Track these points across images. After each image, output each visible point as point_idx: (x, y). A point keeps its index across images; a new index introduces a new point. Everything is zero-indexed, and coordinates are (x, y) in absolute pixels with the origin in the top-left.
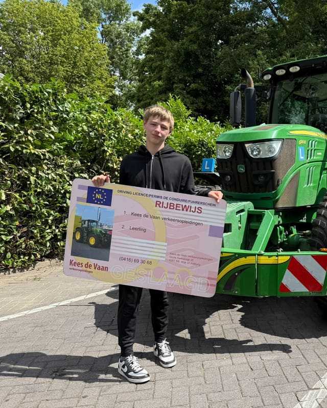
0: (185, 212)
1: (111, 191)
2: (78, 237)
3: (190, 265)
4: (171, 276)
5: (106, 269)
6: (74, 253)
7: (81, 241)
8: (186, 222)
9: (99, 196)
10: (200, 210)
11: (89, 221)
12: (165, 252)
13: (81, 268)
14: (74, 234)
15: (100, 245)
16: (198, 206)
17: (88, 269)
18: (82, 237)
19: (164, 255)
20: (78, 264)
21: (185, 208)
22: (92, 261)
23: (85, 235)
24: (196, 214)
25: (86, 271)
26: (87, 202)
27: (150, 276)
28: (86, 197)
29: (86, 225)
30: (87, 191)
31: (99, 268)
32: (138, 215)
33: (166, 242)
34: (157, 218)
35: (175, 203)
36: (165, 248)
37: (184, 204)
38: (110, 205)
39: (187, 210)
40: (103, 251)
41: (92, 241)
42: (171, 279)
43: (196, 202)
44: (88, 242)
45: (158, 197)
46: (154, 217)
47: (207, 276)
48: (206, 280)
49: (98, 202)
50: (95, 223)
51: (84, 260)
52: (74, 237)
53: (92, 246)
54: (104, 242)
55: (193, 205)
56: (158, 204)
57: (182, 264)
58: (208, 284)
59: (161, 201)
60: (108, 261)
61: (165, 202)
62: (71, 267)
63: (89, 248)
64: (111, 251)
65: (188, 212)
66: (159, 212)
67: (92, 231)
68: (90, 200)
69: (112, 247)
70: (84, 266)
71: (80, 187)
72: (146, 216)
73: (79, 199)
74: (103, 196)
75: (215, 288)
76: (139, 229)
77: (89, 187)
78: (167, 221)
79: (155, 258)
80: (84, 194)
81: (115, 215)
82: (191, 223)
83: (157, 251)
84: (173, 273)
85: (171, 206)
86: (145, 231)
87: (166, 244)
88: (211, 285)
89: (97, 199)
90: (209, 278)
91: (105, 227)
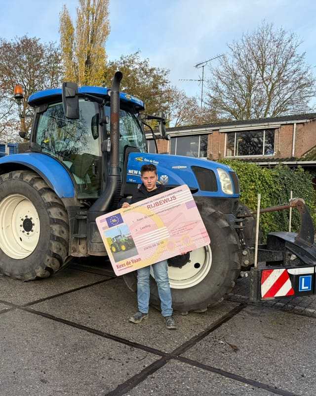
0: (166, 203)
1: (120, 214)
2: (114, 250)
3: (187, 231)
4: (179, 243)
5: (139, 260)
6: (116, 261)
7: (117, 251)
8: (170, 208)
9: (114, 221)
10: (175, 198)
11: (116, 237)
12: (167, 232)
13: (125, 267)
14: (111, 249)
15: (129, 248)
16: (172, 196)
17: (129, 265)
18: (116, 248)
19: (168, 234)
20: (122, 265)
21: (165, 201)
22: (129, 260)
23: (117, 246)
24: (173, 201)
25: (129, 267)
26: (109, 227)
27: (167, 250)
28: (107, 225)
29: (115, 241)
30: (106, 221)
31: (135, 262)
32: (141, 219)
33: (165, 226)
34: (152, 215)
35: (158, 201)
36: (167, 229)
37: (163, 199)
38: (123, 222)
39: (167, 202)
40: (133, 250)
41: (123, 248)
42: (180, 246)
43: (170, 195)
44: (121, 250)
45: (147, 203)
46: (151, 216)
47: (200, 233)
48: (201, 236)
49: (115, 224)
50: (120, 237)
51: (124, 262)
52: (112, 251)
53: (124, 251)
54: (130, 244)
55: (169, 197)
56: (148, 207)
57: (182, 233)
58: (204, 237)
59: (150, 204)
60: (138, 254)
61: (152, 204)
62: (119, 269)
63: (124, 253)
64: (137, 248)
65: (169, 202)
66: (152, 211)
67: (120, 242)
68: (110, 225)
69: (136, 245)
70: (126, 264)
71: (101, 221)
72: (146, 217)
73: (104, 228)
74: (116, 219)
75: (209, 237)
76: (146, 226)
77: (106, 219)
78: (159, 214)
79: (164, 238)
80: (105, 224)
81: (129, 226)
82: (174, 207)
83: (162, 234)
84: (179, 241)
85: (157, 204)
86: (150, 226)
87: (166, 227)
88: (205, 237)
89: (114, 223)
90: (202, 234)
91: (126, 236)
